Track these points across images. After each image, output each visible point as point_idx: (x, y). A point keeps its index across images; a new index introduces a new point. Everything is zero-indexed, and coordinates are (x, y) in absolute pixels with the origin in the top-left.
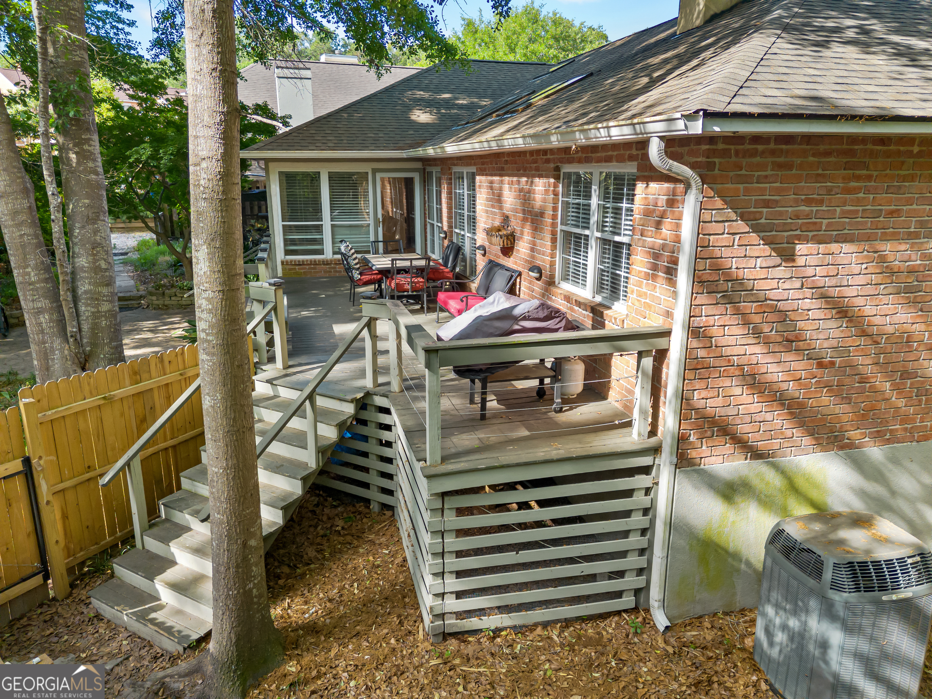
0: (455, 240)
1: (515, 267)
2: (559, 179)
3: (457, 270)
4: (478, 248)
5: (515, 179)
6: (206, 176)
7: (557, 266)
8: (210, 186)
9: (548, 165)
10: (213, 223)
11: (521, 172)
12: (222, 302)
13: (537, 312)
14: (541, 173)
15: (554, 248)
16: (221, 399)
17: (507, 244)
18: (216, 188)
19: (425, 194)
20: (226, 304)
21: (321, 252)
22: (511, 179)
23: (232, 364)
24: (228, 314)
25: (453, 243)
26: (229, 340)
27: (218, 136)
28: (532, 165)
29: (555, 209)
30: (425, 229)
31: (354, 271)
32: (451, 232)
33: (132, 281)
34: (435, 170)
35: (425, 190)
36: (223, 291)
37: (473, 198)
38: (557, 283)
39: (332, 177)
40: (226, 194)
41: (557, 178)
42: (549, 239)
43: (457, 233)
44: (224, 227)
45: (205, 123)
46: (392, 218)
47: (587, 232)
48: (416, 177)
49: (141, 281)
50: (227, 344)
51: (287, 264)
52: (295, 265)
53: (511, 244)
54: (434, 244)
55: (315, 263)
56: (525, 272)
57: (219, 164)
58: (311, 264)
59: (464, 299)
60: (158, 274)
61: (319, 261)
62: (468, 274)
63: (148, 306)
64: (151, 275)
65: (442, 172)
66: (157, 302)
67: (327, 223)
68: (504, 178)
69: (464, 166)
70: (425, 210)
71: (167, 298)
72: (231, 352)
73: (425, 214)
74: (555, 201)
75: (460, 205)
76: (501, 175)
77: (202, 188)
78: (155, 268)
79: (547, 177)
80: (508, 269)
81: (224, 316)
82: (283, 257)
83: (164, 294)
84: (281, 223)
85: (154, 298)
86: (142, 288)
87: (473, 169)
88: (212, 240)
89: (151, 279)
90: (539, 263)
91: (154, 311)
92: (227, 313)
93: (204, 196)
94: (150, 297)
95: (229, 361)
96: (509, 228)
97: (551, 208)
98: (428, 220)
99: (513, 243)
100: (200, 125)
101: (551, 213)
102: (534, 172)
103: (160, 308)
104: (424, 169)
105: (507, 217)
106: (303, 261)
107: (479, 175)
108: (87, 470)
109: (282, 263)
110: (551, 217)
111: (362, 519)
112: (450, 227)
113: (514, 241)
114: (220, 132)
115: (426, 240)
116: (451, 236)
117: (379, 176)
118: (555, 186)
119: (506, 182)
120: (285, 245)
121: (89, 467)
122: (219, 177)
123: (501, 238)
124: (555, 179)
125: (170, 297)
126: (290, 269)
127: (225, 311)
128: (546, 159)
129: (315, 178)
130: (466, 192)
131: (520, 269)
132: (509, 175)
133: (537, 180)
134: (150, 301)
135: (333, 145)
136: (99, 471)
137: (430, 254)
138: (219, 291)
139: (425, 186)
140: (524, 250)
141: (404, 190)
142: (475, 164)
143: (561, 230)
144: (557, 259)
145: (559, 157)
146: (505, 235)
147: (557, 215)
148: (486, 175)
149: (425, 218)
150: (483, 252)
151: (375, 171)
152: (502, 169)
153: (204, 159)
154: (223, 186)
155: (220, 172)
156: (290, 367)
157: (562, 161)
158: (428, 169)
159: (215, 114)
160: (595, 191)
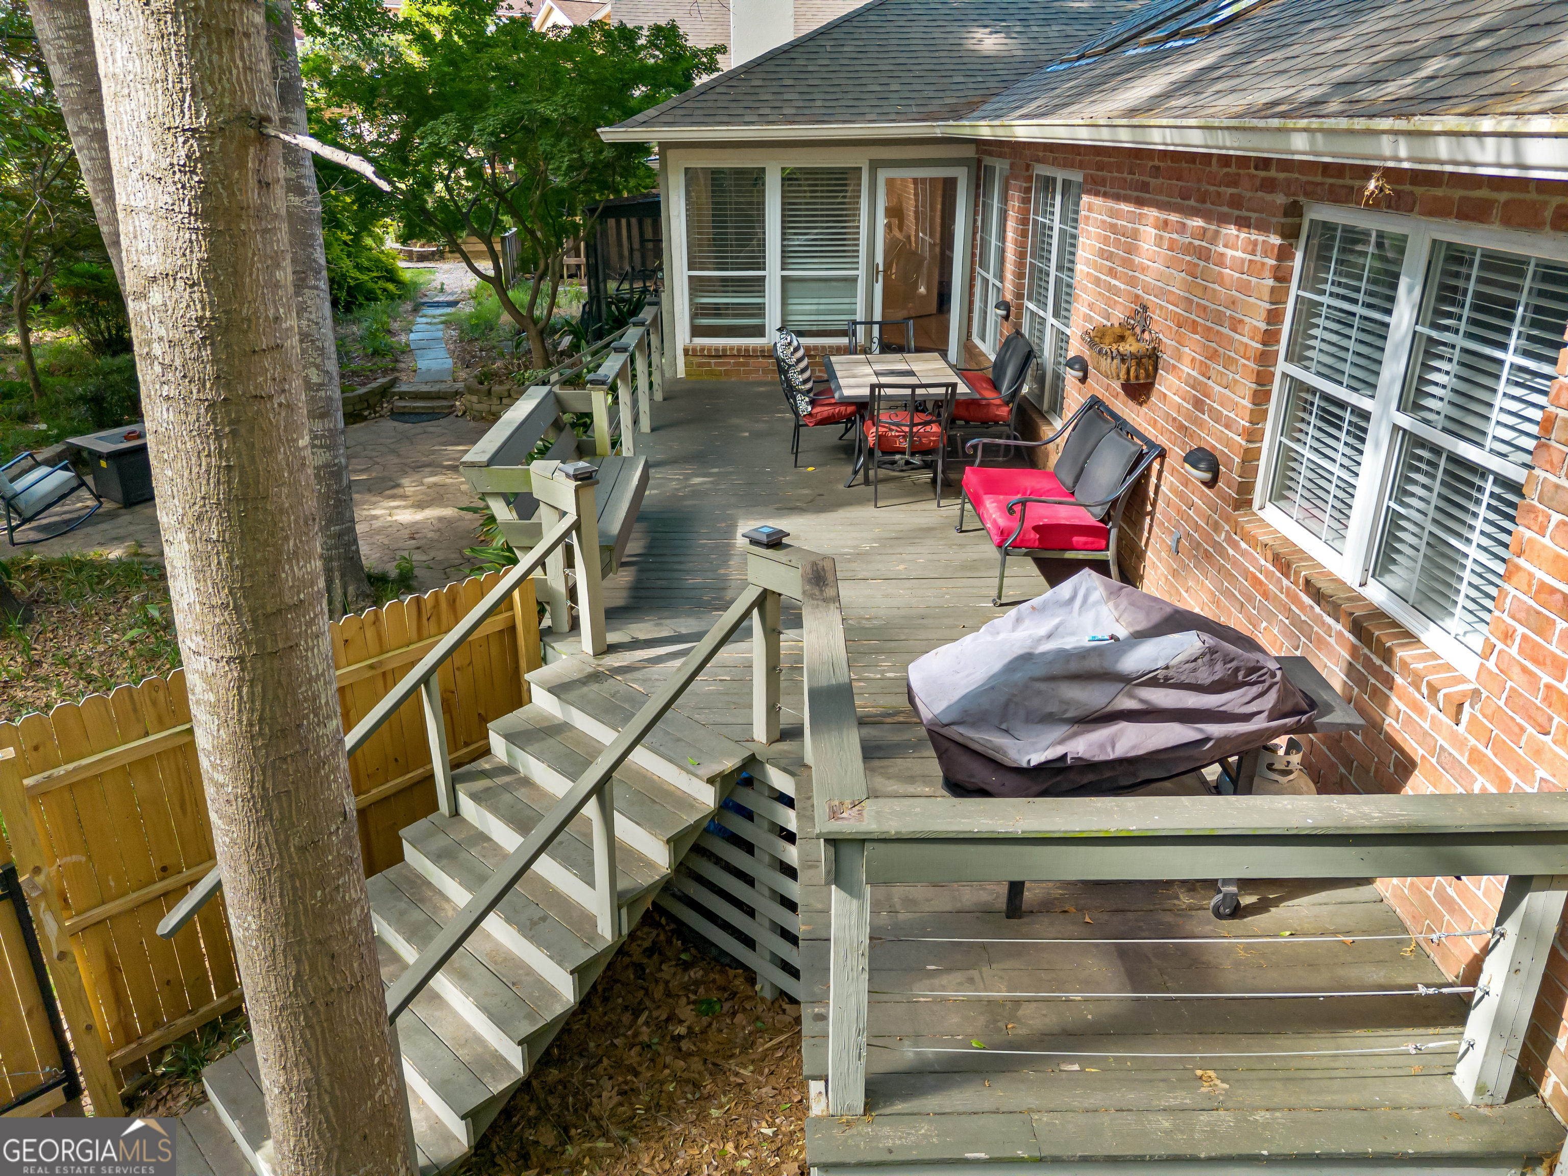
0: (1025, 331)
1: (1151, 433)
2: (1297, 236)
3: (1025, 389)
4: (1070, 364)
5: (1174, 217)
6: (163, 332)
7: (1262, 463)
8: (178, 363)
9: (1269, 197)
10: (195, 470)
11: (1192, 202)
12: (239, 688)
13: (1194, 670)
14: (1245, 213)
15: (1258, 416)
16: (259, 930)
17: (1137, 377)
18: (195, 369)
19: (976, 213)
20: (252, 694)
21: (759, 331)
22: (1163, 215)
23: (283, 846)
24: (261, 719)
25: (1018, 333)
26: (269, 785)
27: (185, 209)
28: (1222, 189)
29: (1274, 317)
30: (972, 286)
31: (799, 397)
32: (1020, 307)
33: (450, 360)
34: (1000, 166)
35: (976, 205)
36: (242, 659)
37: (1069, 242)
38: (1256, 505)
39: (789, 179)
40: (228, 386)
41: (1290, 234)
42: (1248, 394)
43: (1032, 312)
44: (229, 482)
45: (147, 168)
46: (915, 253)
47: (1366, 404)
48: (962, 175)
49: (463, 360)
50: (264, 798)
51: (694, 355)
52: (710, 356)
53: (1148, 376)
54: (985, 319)
55: (746, 354)
56: (1176, 453)
57: (196, 296)
58: (739, 356)
59: (1018, 508)
60: (494, 347)
61: (755, 350)
62: (1046, 406)
63: (465, 412)
64: (481, 350)
65: (1013, 174)
66: (477, 407)
67: (773, 272)
68: (1145, 210)
69: (1059, 165)
70: (973, 246)
71: (496, 401)
72: (276, 815)
73: (973, 255)
74: (1277, 297)
75: (1043, 249)
76: (1140, 202)
77: (158, 369)
78: (493, 334)
79: (1262, 227)
80: (1133, 433)
81: (251, 724)
82: (687, 341)
83: (489, 392)
84: (687, 273)
85: (474, 399)
86: (463, 374)
87: (1077, 176)
88: (199, 518)
89: (481, 358)
90: (1211, 442)
91: (472, 424)
92: (256, 716)
93: (165, 390)
94: (468, 397)
95: (271, 838)
96: (1146, 336)
97: (1264, 314)
98: (978, 269)
99: (1152, 376)
100: (135, 175)
101: (1263, 326)
102: (1225, 209)
103: (483, 418)
104: (979, 161)
105: (1145, 308)
106: (724, 350)
107: (1089, 192)
108: (162, 874)
109: (686, 352)
110: (1259, 337)
111: (734, 1014)
112: (1019, 296)
113: (1156, 369)
114: (190, 195)
115: (970, 311)
116: (1019, 316)
117: (883, 175)
118: (1284, 254)
119: (1151, 220)
120: (694, 316)
121: (164, 869)
122: (199, 335)
123: (1123, 360)
124: (1284, 236)
125: (501, 399)
126: (700, 365)
127: (252, 710)
128: (1264, 179)
129: (757, 178)
130: (1057, 225)
131: (1163, 441)
132: (1160, 206)
133: (1231, 230)
134: (468, 404)
135: (793, 111)
136: (186, 874)
137: (976, 340)
138: (230, 660)
139: (977, 196)
140: (1176, 398)
141: (939, 200)
142: (1081, 166)
143: (1285, 375)
144: (1265, 445)
145: (1304, 178)
146: (1133, 356)
147: (1279, 332)
148: (1105, 195)
149: (973, 263)
150: (1080, 374)
151: (875, 165)
152: (1145, 187)
153: (154, 279)
154: (215, 361)
155: (200, 320)
156: (612, 649)
157: (1315, 194)
158: (988, 161)
159: (170, 139)
160: (1410, 290)
